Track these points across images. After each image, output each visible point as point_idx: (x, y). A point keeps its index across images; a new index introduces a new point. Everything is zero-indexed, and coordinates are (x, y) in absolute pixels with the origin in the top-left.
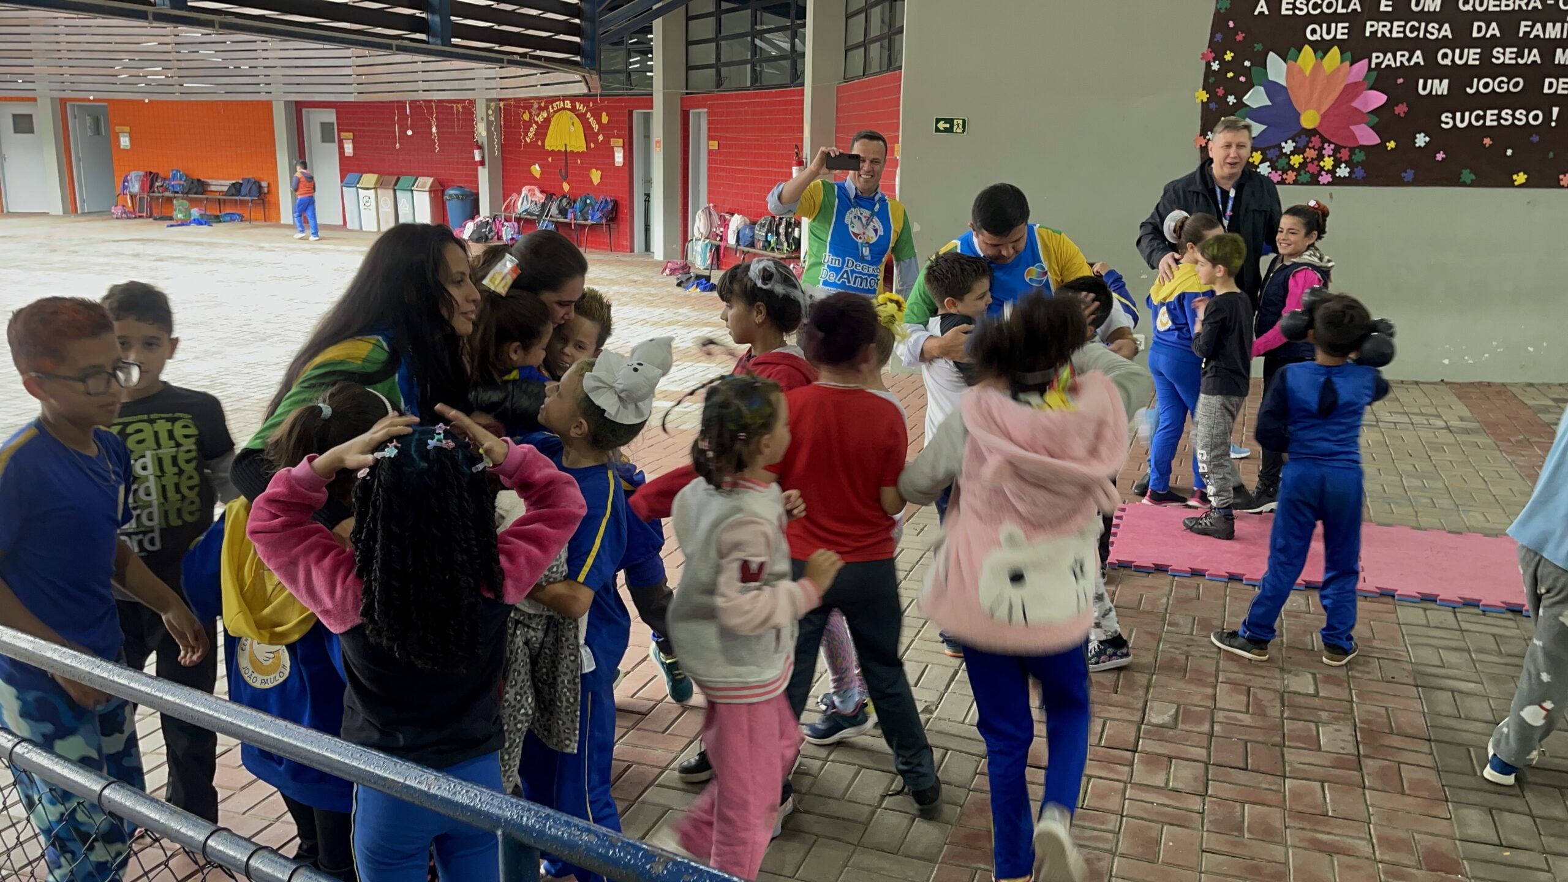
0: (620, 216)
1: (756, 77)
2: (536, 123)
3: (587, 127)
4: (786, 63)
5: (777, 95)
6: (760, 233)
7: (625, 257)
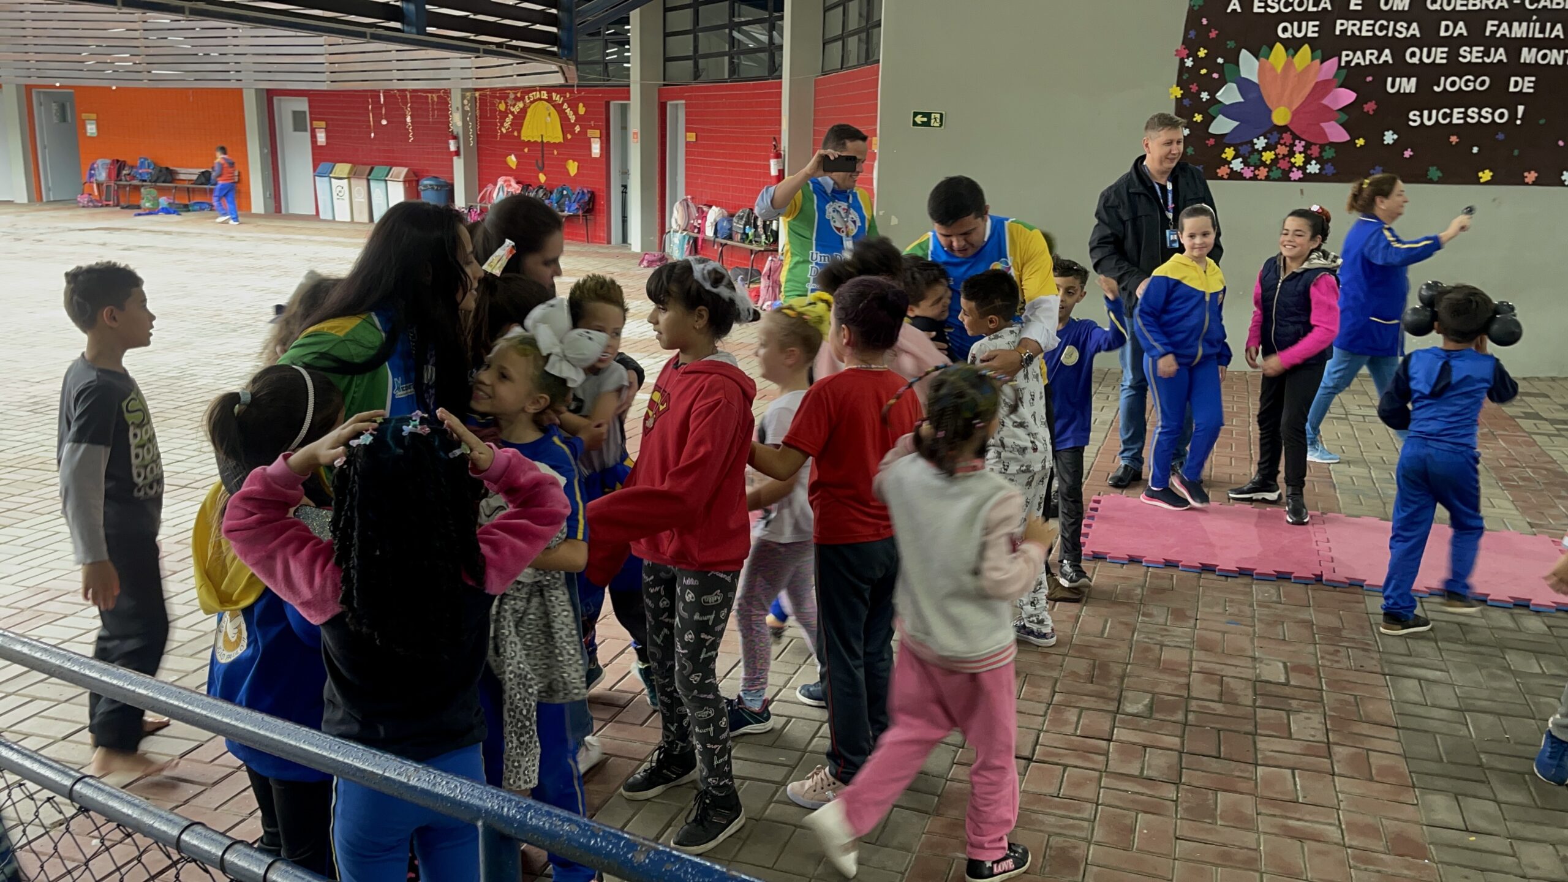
0: (597, 207)
1: (734, 69)
2: (512, 113)
3: (564, 118)
4: (764, 56)
5: (755, 87)
6: (738, 226)
7: (602, 249)
